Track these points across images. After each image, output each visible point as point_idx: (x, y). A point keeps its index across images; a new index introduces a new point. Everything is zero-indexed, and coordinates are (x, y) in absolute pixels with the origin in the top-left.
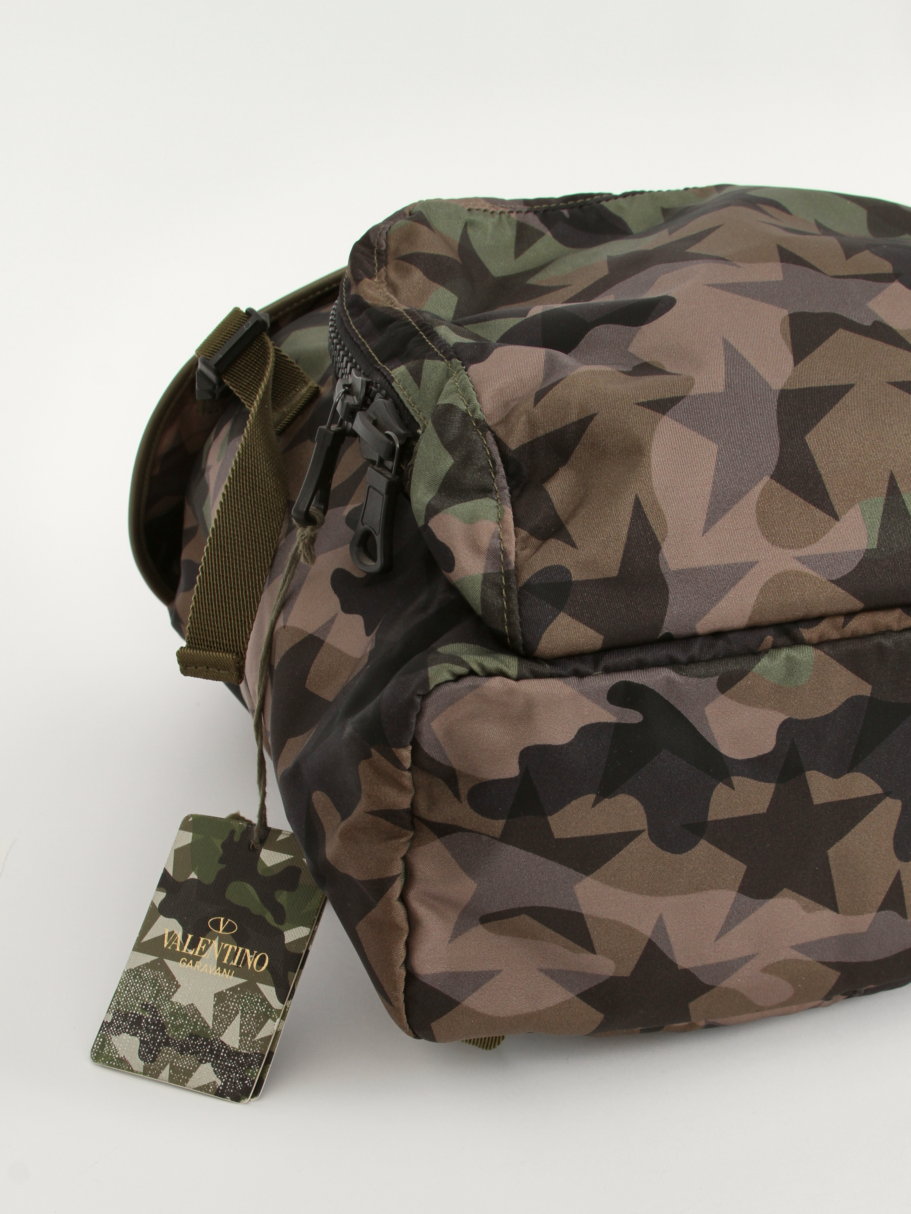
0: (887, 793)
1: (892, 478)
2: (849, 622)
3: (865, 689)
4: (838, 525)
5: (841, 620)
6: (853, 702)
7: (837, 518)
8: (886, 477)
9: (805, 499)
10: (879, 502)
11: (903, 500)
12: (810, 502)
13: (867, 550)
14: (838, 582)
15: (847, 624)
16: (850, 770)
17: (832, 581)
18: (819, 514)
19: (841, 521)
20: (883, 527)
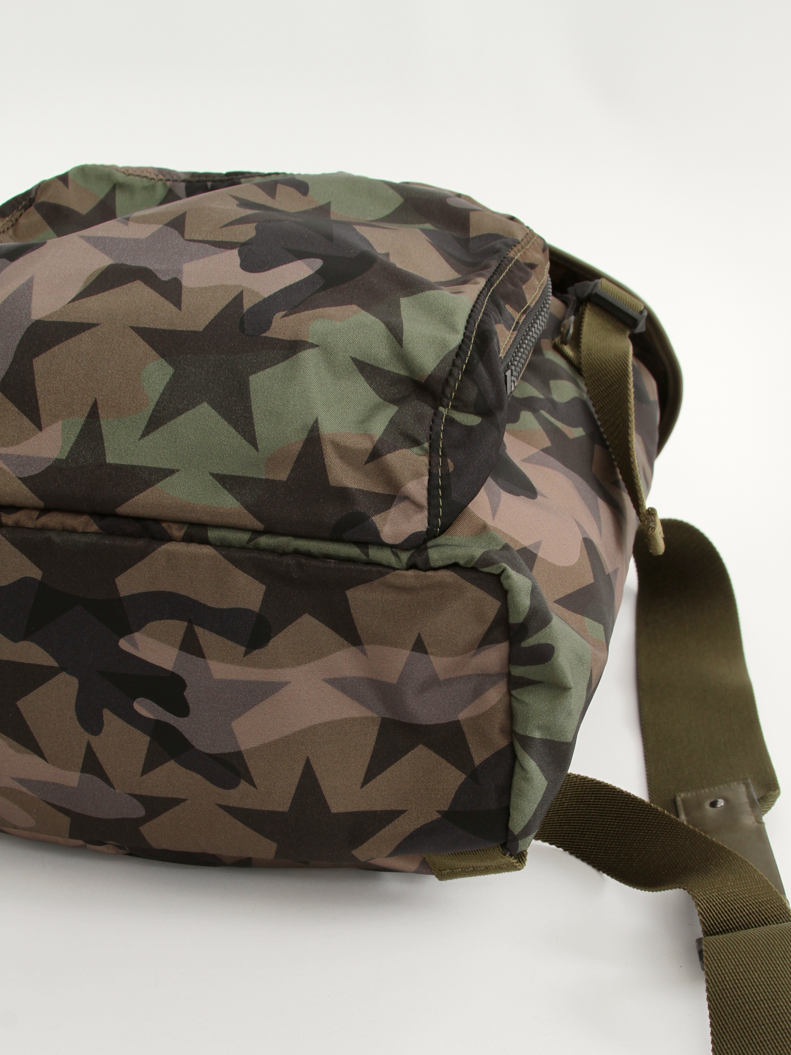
0: (62, 669)
1: (95, 406)
2: (42, 516)
3: (36, 573)
4: (40, 433)
5: (36, 514)
6: (25, 582)
7: (40, 428)
8: (90, 403)
9: (19, 409)
10: (79, 421)
11: (100, 424)
12: (22, 412)
13: (57, 459)
14: (24, 480)
15: (39, 518)
16: (25, 638)
17: (20, 479)
18: (27, 422)
19: (44, 431)
20: (77, 443)
